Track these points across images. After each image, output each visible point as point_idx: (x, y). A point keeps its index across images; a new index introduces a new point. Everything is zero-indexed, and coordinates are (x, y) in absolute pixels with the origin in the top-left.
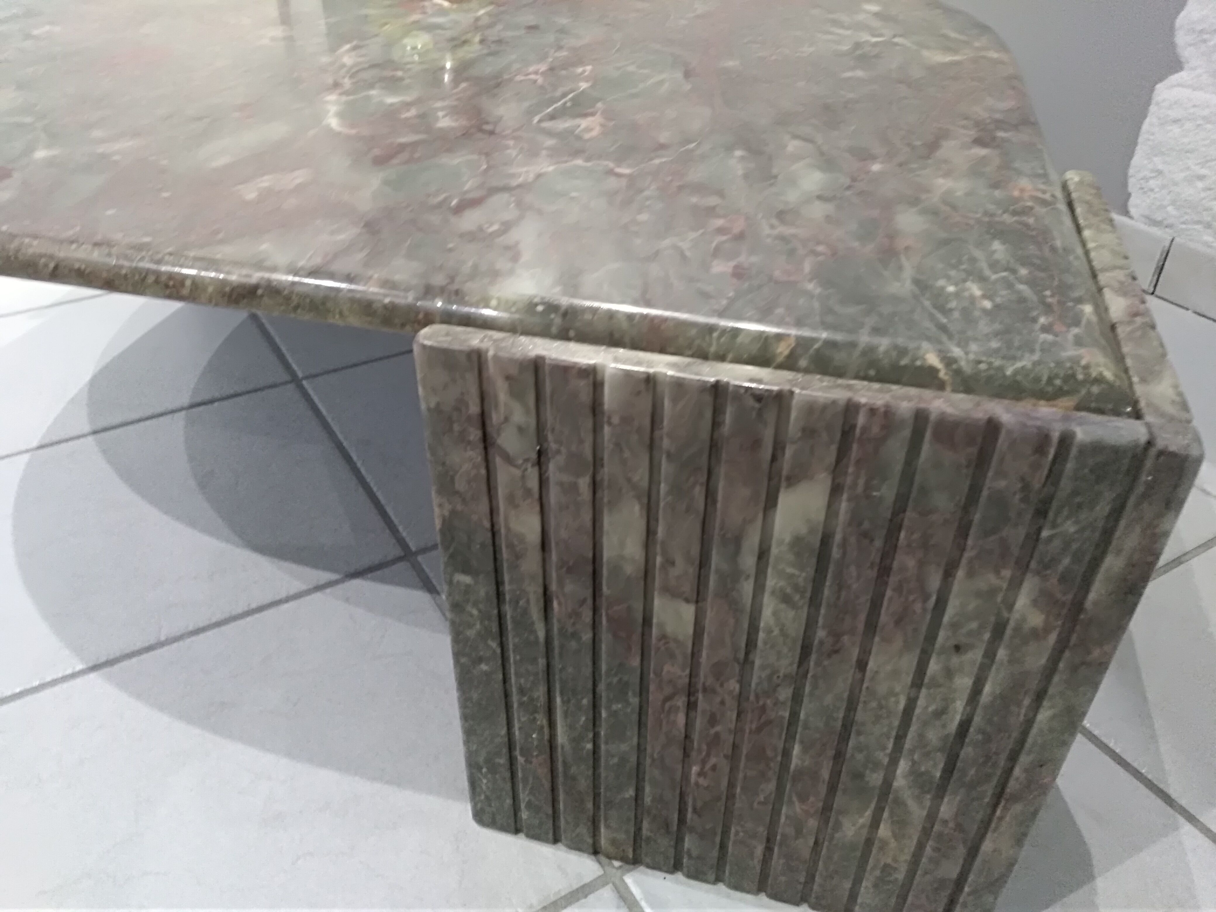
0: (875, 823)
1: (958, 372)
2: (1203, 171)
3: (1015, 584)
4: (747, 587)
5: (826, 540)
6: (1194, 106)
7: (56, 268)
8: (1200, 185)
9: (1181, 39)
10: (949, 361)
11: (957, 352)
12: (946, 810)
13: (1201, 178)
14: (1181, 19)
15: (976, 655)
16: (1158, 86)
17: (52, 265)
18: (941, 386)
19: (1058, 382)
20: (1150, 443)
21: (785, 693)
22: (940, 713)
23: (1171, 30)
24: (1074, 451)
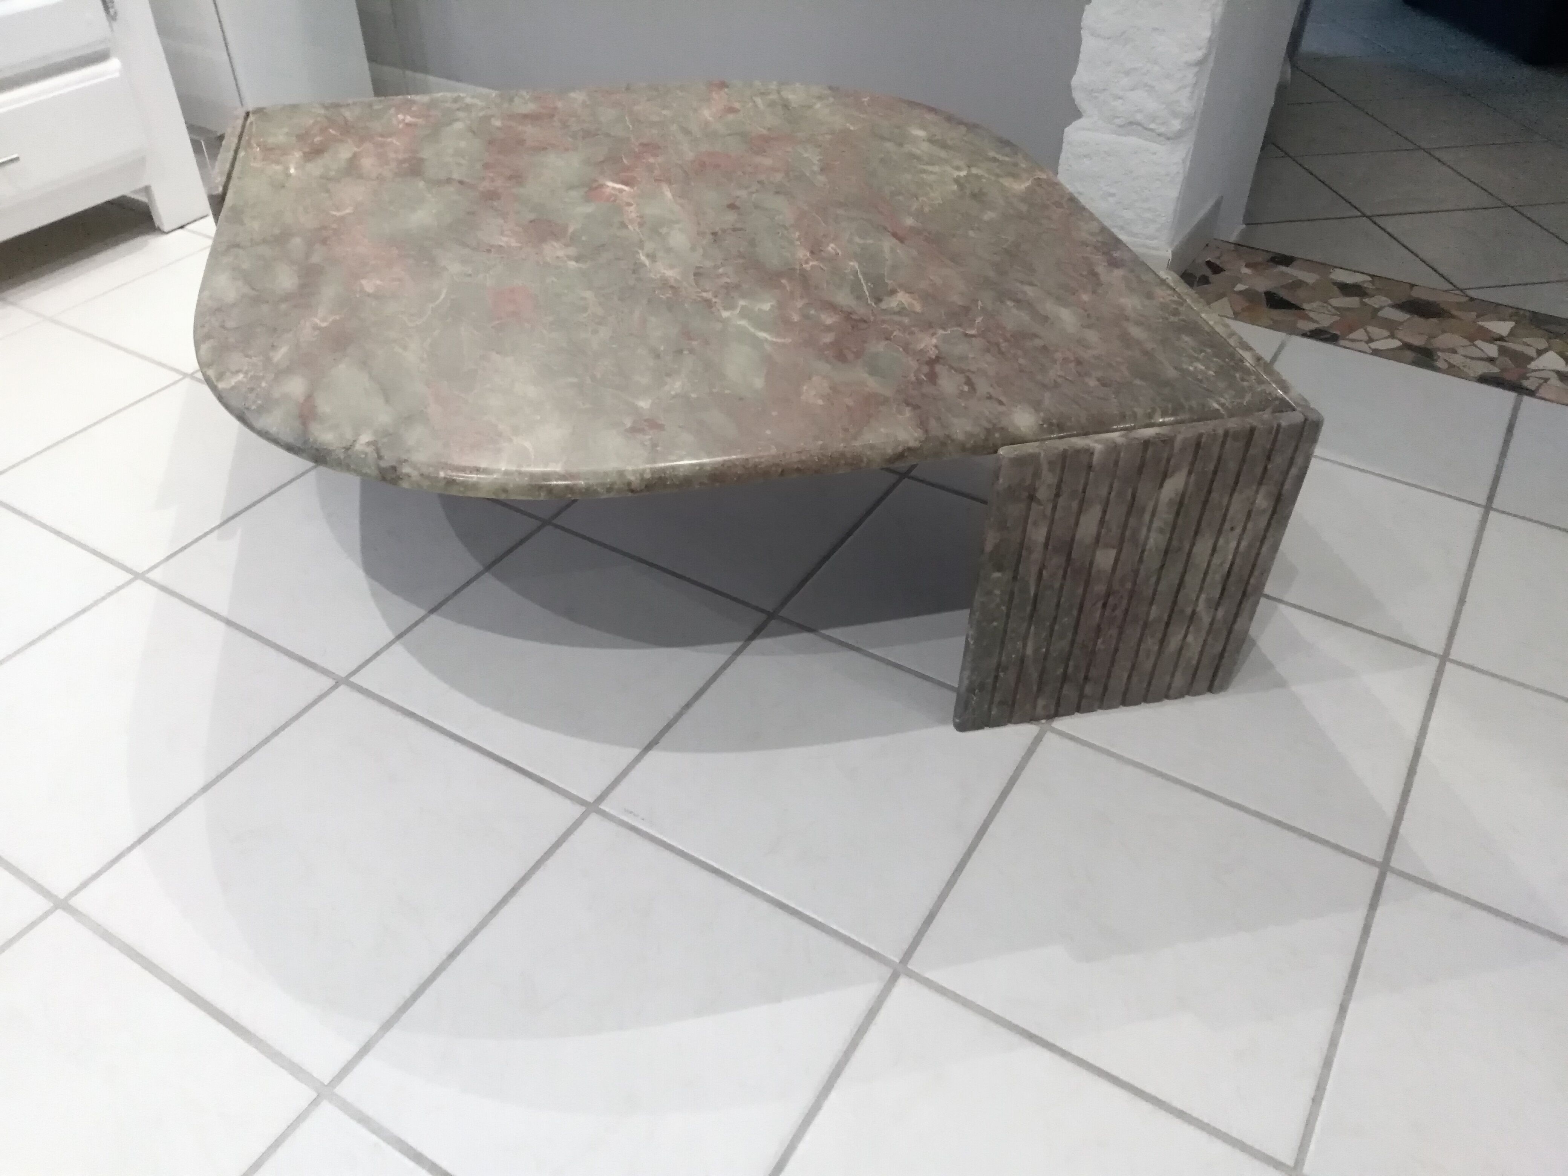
0: (1186, 636)
1: (1226, 409)
2: (1113, 190)
3: (1257, 492)
4: (1144, 531)
5: (1183, 495)
6: (1097, 144)
7: (783, 471)
8: (1111, 199)
9: (1078, 96)
10: (1222, 405)
11: (1223, 400)
12: (1220, 613)
13: (1113, 195)
14: (1075, 81)
15: (1238, 530)
16: (1066, 130)
17: (780, 470)
18: (1221, 417)
19: (1263, 403)
20: (1306, 420)
21: (1153, 580)
22: (1221, 564)
23: (1068, 88)
24: (1281, 430)
